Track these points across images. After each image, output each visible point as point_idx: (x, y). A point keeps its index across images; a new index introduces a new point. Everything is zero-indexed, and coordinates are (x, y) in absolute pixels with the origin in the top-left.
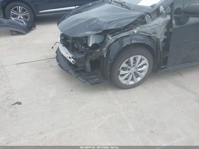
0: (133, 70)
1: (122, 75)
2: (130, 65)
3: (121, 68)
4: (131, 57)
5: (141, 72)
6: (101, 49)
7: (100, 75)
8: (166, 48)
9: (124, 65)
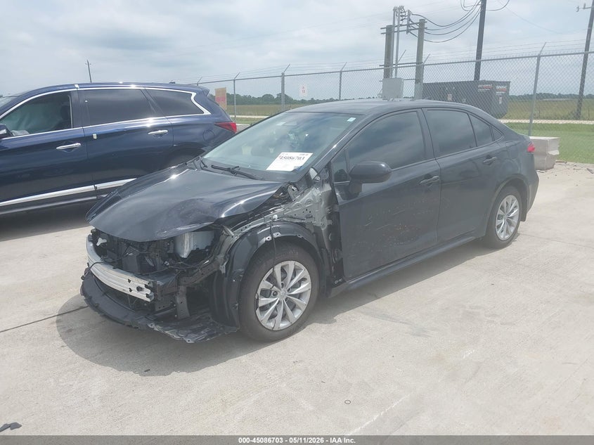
0: (283, 293)
1: (264, 309)
2: (276, 284)
3: (259, 292)
4: (276, 266)
5: (299, 296)
6: (212, 258)
7: (211, 320)
8: (336, 243)
9: (265, 284)
